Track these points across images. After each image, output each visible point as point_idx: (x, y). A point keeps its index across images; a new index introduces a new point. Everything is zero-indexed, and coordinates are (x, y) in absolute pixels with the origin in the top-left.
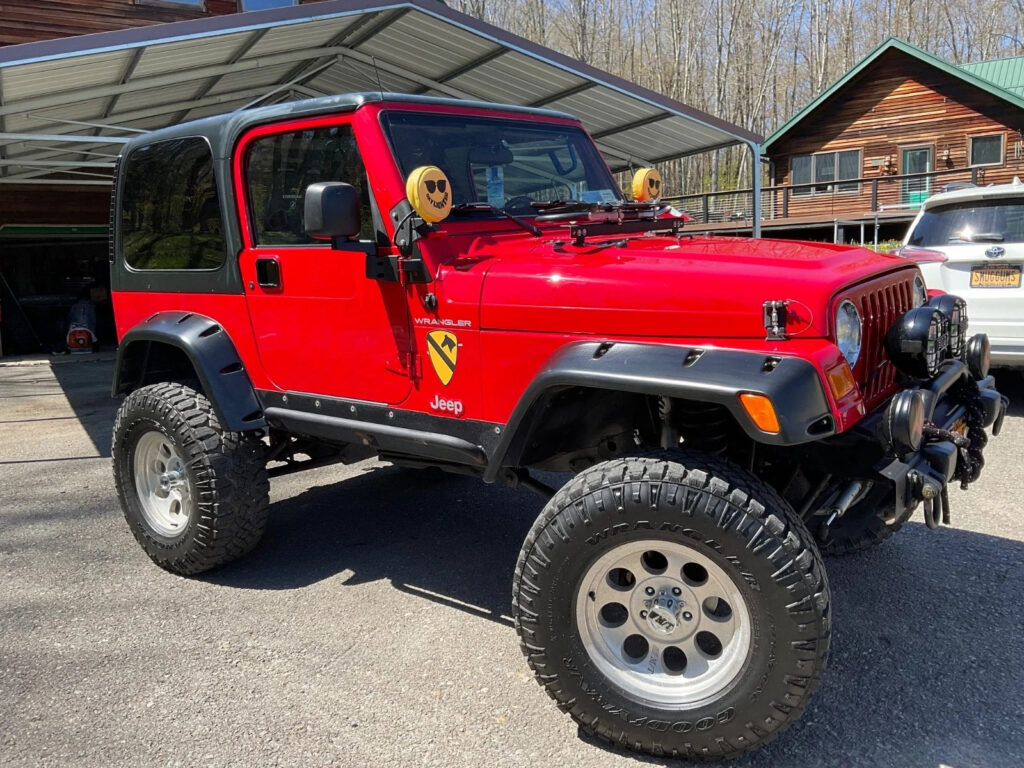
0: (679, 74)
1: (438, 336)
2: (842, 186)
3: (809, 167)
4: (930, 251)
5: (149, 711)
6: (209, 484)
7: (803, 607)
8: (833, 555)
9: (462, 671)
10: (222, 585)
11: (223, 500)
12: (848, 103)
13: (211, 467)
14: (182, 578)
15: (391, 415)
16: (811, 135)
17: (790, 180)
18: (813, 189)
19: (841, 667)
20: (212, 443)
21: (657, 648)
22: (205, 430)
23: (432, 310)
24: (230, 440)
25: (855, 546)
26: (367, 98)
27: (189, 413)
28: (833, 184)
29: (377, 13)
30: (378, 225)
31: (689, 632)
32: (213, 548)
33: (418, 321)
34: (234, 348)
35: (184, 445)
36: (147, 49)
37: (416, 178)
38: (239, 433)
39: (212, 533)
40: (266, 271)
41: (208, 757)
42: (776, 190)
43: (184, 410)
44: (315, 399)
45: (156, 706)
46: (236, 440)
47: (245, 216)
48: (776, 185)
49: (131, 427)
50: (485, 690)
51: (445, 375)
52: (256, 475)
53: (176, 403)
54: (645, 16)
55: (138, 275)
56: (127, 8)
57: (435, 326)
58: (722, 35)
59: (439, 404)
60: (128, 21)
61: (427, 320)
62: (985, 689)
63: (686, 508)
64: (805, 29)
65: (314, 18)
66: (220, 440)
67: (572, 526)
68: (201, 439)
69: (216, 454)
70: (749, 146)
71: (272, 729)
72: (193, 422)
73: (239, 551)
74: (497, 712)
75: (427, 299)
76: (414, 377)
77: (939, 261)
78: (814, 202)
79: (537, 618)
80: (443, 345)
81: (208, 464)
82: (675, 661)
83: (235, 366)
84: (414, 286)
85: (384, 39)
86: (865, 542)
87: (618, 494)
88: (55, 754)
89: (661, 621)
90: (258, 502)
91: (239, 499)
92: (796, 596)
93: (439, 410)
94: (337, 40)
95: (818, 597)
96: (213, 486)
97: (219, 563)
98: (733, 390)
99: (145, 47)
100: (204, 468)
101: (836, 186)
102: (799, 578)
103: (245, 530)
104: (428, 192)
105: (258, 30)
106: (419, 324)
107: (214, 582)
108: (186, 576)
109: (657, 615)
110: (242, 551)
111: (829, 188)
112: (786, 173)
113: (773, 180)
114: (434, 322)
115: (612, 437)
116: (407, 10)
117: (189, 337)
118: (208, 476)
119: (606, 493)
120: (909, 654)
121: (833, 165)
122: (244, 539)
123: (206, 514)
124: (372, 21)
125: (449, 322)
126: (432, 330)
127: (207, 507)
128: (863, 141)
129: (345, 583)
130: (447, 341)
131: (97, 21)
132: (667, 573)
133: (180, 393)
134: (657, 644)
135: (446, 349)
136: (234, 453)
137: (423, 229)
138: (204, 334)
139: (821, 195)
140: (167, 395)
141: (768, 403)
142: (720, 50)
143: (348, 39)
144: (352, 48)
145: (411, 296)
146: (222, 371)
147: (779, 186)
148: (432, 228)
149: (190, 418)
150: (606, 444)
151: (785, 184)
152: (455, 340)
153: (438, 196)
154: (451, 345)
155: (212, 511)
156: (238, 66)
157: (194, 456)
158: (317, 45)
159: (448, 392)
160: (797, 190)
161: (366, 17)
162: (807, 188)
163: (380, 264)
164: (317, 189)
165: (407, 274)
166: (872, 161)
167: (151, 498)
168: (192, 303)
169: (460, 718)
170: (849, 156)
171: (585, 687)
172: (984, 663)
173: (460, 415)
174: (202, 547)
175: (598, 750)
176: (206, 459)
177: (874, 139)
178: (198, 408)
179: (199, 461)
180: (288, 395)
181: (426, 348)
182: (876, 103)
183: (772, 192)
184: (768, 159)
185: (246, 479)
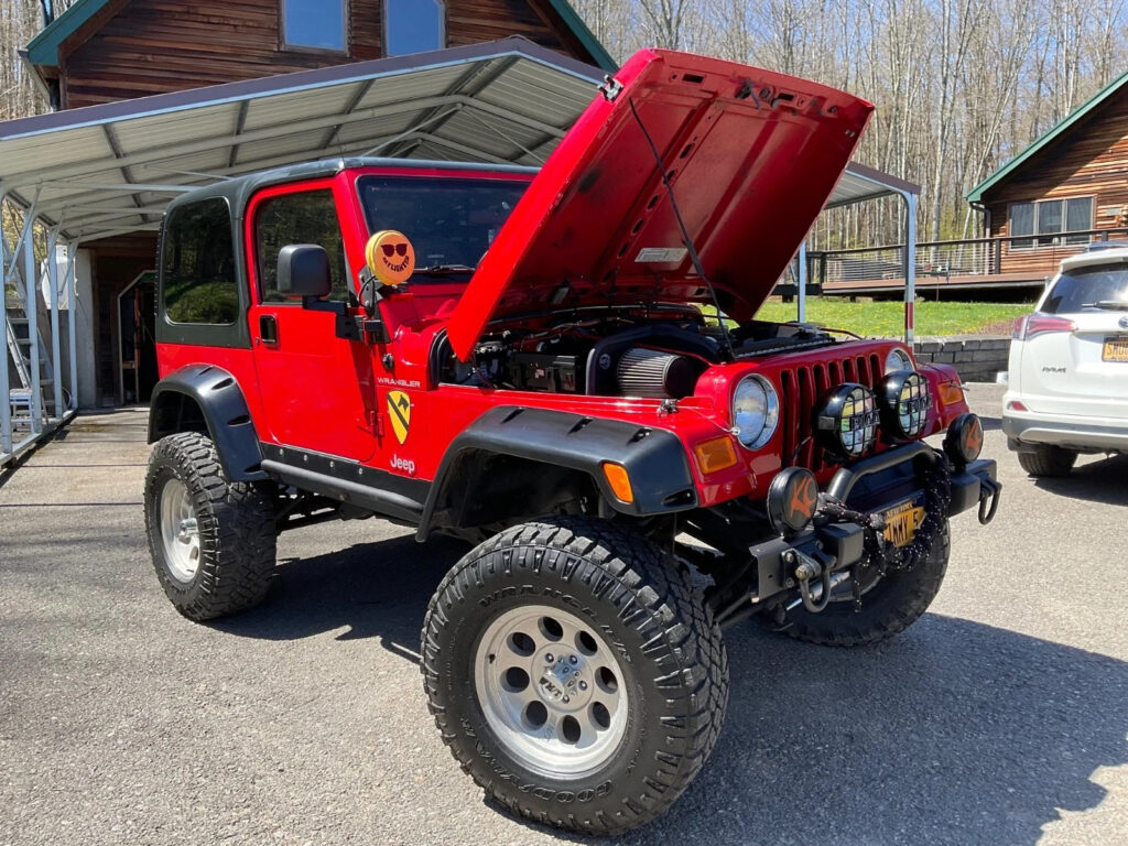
0: (897, 109)
1: (395, 396)
2: (1070, 238)
3: (1030, 217)
4: (1060, 319)
5: (107, 740)
6: (212, 532)
7: (672, 681)
8: (841, 645)
9: (406, 730)
10: (225, 632)
11: (224, 549)
12: (1080, 143)
13: (215, 516)
14: (193, 623)
15: (360, 471)
16: (1034, 180)
17: (1008, 230)
18: (1035, 241)
19: (785, 760)
20: (219, 492)
21: (555, 716)
22: (213, 480)
23: (391, 370)
24: (237, 491)
25: (865, 638)
26: (347, 164)
27: (200, 463)
28: (1059, 236)
29: (488, 61)
30: (351, 287)
31: (583, 704)
32: (216, 595)
33: (380, 380)
34: (244, 400)
35: (194, 492)
36: (251, 102)
37: (374, 242)
38: (248, 485)
39: (214, 580)
40: (267, 328)
41: (139, 785)
42: (991, 242)
43: (197, 459)
44: (304, 454)
45: (115, 738)
46: (243, 491)
47: (253, 275)
48: (991, 235)
49: (157, 474)
50: (418, 750)
51: (401, 434)
52: (261, 526)
53: (190, 452)
54: (862, 46)
55: (176, 328)
56: (271, 55)
57: (392, 385)
58: (948, 66)
59: (398, 463)
60: (273, 68)
61: (387, 380)
62: (929, 796)
63: (564, 575)
64: (1051, 57)
65: (415, 69)
66: (227, 490)
67: (466, 586)
68: (209, 488)
69: (221, 504)
70: (903, 196)
71: (206, 767)
72: (202, 471)
73: (246, 600)
74: (419, 771)
75: (384, 360)
76: (376, 434)
77: (1069, 331)
78: (1035, 257)
79: (437, 676)
80: (399, 405)
81: (212, 512)
82: (571, 731)
83: (243, 419)
84: (377, 346)
85: (503, 87)
86: (875, 635)
87: (507, 557)
88: (11, 769)
89: (550, 687)
90: (263, 553)
91: (242, 549)
92: (665, 669)
93: (397, 469)
94: (455, 88)
95: (687, 673)
96: (216, 534)
97: (226, 610)
98: (598, 458)
99: (249, 100)
100: (209, 516)
101: (1063, 239)
102: (668, 650)
103: (250, 580)
104: (384, 255)
105: (364, 81)
106: (381, 384)
107: (219, 629)
108: (197, 622)
109: (546, 681)
110: (250, 601)
111: (1056, 240)
112: (1004, 221)
113: (988, 230)
114: (393, 382)
115: (563, 504)
116: (515, 59)
117: (206, 390)
118: (212, 525)
119: (497, 556)
120: (866, 753)
121: (1060, 214)
122: (249, 589)
123: (209, 561)
124: (487, 69)
125: (403, 383)
126: (390, 390)
127: (210, 554)
128: (1097, 187)
129: (337, 639)
130: (403, 401)
131: (242, 69)
132: (562, 641)
133: (197, 443)
134: (555, 712)
135: (401, 409)
136: (240, 504)
137: (386, 290)
138: (217, 387)
139: (1045, 248)
140: (184, 444)
141: (625, 473)
142: (945, 82)
143: (467, 87)
144: (471, 96)
145: (374, 354)
146: (230, 423)
147: (996, 236)
148: (397, 290)
149: (200, 468)
150: (558, 510)
151: (1001, 235)
152: (408, 400)
153: (396, 259)
154: (406, 406)
155: (215, 559)
156: (353, 116)
157: (201, 504)
158: (437, 93)
159: (404, 451)
160: (1015, 242)
161: (479, 65)
162: (1027, 241)
163: (348, 324)
164: (289, 250)
165: (370, 335)
166: (1106, 210)
167: (174, 543)
168: (213, 357)
169: (381, 773)
170: (1079, 203)
171: (480, 748)
172: (946, 769)
173: (414, 474)
174: (206, 593)
175: (496, 815)
176: (211, 508)
177: (1109, 185)
178: (210, 458)
179: (205, 509)
180: (284, 449)
181: (387, 408)
182: (1112, 143)
183: (987, 244)
184: (982, 206)
185: (250, 529)
